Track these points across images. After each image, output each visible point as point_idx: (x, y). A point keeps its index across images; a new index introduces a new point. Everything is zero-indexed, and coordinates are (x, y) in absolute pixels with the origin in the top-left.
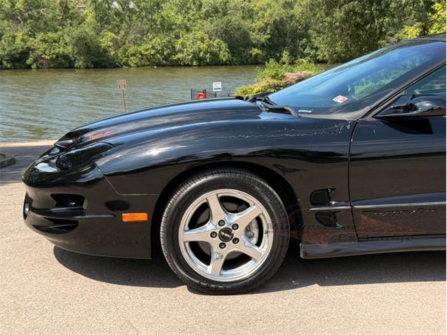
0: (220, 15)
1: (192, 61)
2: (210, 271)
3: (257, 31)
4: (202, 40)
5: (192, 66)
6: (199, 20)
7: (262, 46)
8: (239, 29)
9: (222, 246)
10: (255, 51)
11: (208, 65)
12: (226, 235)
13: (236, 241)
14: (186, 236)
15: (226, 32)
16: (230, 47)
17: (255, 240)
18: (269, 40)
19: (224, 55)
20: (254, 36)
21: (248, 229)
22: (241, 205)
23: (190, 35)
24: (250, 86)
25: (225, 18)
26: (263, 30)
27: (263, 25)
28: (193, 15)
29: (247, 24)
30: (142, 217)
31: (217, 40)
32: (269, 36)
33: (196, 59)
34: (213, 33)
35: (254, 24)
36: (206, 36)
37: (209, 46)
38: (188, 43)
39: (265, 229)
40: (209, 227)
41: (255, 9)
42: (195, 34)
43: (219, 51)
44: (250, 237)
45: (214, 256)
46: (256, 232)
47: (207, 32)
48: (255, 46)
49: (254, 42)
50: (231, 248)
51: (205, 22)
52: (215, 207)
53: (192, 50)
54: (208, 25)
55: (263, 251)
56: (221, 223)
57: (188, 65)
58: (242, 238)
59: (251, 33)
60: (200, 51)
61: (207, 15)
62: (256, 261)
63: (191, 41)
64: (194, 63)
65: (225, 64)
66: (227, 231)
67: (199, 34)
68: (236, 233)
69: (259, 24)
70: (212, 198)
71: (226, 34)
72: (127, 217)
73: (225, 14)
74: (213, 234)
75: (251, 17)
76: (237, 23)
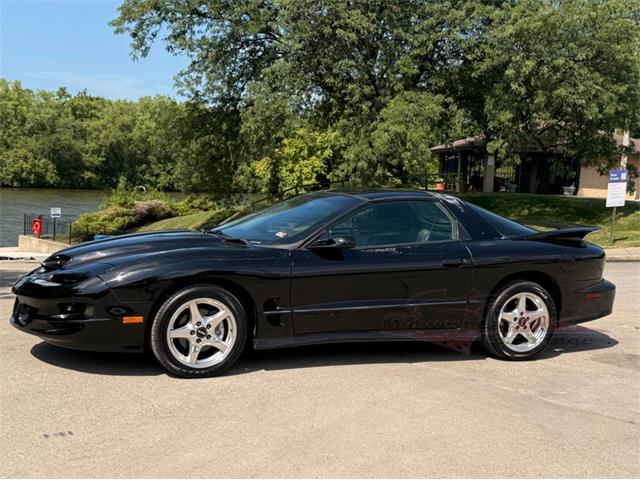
0: (47, 132)
1: (12, 181)
2: (188, 360)
3: (90, 153)
4: (26, 159)
5: (12, 187)
6: (21, 137)
7: (96, 170)
8: (69, 148)
9: (198, 341)
10: (88, 175)
11: (32, 187)
12: (202, 333)
13: (209, 337)
14: (172, 334)
15: (55, 151)
16: (59, 168)
17: (221, 337)
18: (103, 162)
19: (51, 177)
20: (87, 158)
21: (217, 329)
22: (212, 310)
23: (11, 153)
24: (95, 214)
25: (54, 136)
26: (97, 152)
27: (97, 147)
28: (15, 131)
29: (79, 144)
30: (139, 319)
31: (43, 161)
32: (104, 159)
33: (17, 180)
34: (39, 152)
35: (87, 145)
36: (30, 155)
37: (34, 166)
38: (8, 161)
39: (230, 328)
40: (190, 326)
41: (88, 129)
42: (16, 152)
43: (46, 171)
44: (218, 335)
45: (192, 349)
46: (222, 330)
47: (32, 151)
48: (88, 169)
49: (87, 164)
51: (29, 139)
52: (195, 311)
53: (12, 170)
54: (32, 143)
56: (199, 323)
57: (7, 186)
58: (213, 336)
59: (84, 154)
60: (23, 171)
61: (31, 132)
62: (222, 352)
63: (12, 159)
64: (15, 184)
65: (51, 187)
66: (203, 329)
67: (22, 152)
68: (210, 331)
69: (92, 145)
70: (192, 305)
71: (54, 154)
72: (126, 320)
73: (53, 132)
74: (192, 332)
75: (83, 137)
76: (67, 142)
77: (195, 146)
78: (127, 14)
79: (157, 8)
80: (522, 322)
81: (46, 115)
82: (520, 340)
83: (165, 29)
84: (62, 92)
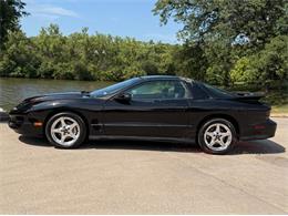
0: (145, 59)
2: (60, 142)
4: (135, 70)
6: (134, 61)
8: (153, 66)
9: (64, 134)
13: (69, 133)
14: (53, 130)
15: (147, 67)
17: (75, 134)
18: (167, 72)
23: (130, 68)
25: (147, 61)
27: (164, 65)
29: (157, 64)
30: (40, 124)
31: (142, 71)
34: (140, 67)
35: (160, 64)
39: (78, 130)
40: (61, 128)
41: (161, 57)
44: (74, 132)
45: (62, 138)
47: (138, 67)
50: (67, 135)
52: (63, 122)
55: (77, 136)
56: (64, 127)
58: (71, 133)
59: (159, 68)
62: (74, 140)
67: (134, 67)
70: (62, 120)
72: (36, 124)
73: (147, 59)
74: (62, 131)
75: (159, 61)
76: (152, 63)
77: (186, 63)
78: (159, 6)
79: (170, 3)
80: (218, 137)
81: (145, 51)
82: (217, 145)
83: (174, 12)
84: (151, 42)
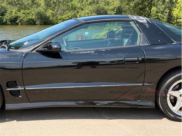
0: (95, 3)
3: (110, 10)
4: (88, 14)
6: (87, 6)
8: (103, 9)
15: (98, 10)
18: (115, 14)
23: (83, 12)
25: (98, 5)
26: (113, 10)
27: (113, 8)
28: (85, 4)
29: (106, 7)
31: (94, 14)
32: (115, 12)
34: (93, 11)
35: (109, 7)
36: (90, 12)
41: (110, 1)
42: (85, 11)
47: (90, 11)
51: (89, 6)
54: (91, 8)
59: (108, 11)
61: (90, 4)
63: (83, 14)
67: (87, 11)
69: (112, 7)
71: (98, 11)
73: (97, 3)
75: (108, 5)
76: (102, 7)
77: (132, 4)
